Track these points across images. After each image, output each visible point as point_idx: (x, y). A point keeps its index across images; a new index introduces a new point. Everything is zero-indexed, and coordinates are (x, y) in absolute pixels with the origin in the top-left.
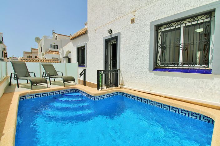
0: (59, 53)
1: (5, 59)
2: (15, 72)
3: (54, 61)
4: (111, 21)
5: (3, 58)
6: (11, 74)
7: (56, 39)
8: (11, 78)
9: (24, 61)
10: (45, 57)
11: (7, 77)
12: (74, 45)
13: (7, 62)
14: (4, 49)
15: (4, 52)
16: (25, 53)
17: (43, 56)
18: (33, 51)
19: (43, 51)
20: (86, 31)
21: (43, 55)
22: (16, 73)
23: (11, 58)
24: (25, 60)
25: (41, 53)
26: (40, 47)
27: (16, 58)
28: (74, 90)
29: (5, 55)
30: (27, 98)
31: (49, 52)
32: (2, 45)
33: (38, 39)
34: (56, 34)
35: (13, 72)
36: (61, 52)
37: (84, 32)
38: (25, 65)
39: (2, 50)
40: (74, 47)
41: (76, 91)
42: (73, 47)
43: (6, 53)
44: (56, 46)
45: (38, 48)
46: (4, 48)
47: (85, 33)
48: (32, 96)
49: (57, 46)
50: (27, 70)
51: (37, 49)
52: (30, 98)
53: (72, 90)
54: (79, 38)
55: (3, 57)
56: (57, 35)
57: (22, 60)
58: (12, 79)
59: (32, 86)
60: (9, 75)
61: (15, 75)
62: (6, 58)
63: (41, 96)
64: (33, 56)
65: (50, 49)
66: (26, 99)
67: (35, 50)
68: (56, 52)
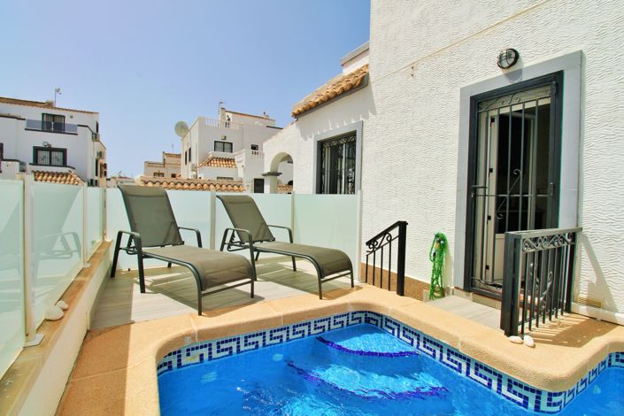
0: (238, 165)
1: (102, 181)
2: (133, 227)
3: (230, 187)
4: (511, 15)
5: (96, 178)
6: (120, 234)
7: (227, 124)
8: (118, 248)
9: (150, 184)
10: (199, 176)
11: (104, 242)
12: (304, 135)
13: (108, 190)
14: (100, 155)
15: (101, 161)
16: (149, 164)
17: (194, 173)
18: (169, 160)
19: (195, 159)
20: (363, 77)
21: (194, 169)
22: (137, 234)
23: (114, 178)
24: (154, 183)
25: (189, 164)
26: (187, 149)
27: (126, 178)
28: (363, 316)
29: (101, 169)
30: (185, 361)
31: (209, 162)
32: (96, 143)
33: (182, 128)
34: (227, 114)
35: (127, 227)
36: (241, 162)
37: (358, 83)
38: (164, 198)
39: (96, 157)
40: (306, 139)
41: (368, 320)
42: (302, 139)
43: (105, 166)
44: (229, 145)
45: (181, 151)
46: (101, 152)
47: (360, 84)
48: (205, 351)
49: (231, 144)
50: (171, 220)
51: (179, 156)
52: (198, 360)
53: (356, 316)
54: (329, 106)
55: (97, 175)
56: (230, 115)
57: (146, 183)
58: (122, 253)
59: (200, 296)
60: (111, 238)
61: (132, 237)
62: (105, 179)
63: (238, 347)
64: (168, 172)
65: (212, 154)
66: (179, 365)
67: (171, 159)
68: (228, 160)
